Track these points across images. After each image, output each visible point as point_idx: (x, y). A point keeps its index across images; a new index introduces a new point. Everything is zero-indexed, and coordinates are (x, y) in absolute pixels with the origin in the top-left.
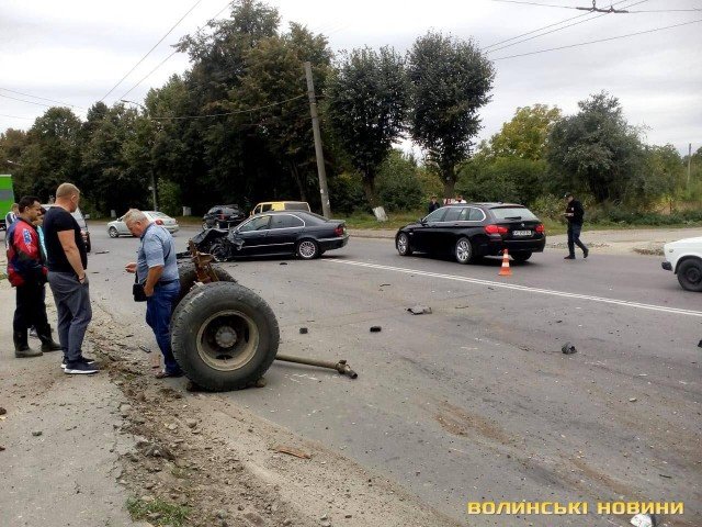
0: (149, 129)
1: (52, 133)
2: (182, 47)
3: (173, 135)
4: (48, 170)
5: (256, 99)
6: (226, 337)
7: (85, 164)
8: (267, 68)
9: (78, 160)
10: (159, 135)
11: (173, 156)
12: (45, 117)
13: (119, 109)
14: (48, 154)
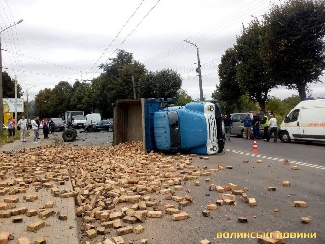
0: (91, 93)
1: (61, 91)
2: (101, 67)
3: (98, 95)
4: (59, 105)
5: (121, 85)
6: (69, 135)
7: (71, 103)
8: (125, 75)
9: (69, 102)
10: (94, 95)
11: (98, 102)
12: (59, 85)
13: (84, 84)
14: (59, 99)
